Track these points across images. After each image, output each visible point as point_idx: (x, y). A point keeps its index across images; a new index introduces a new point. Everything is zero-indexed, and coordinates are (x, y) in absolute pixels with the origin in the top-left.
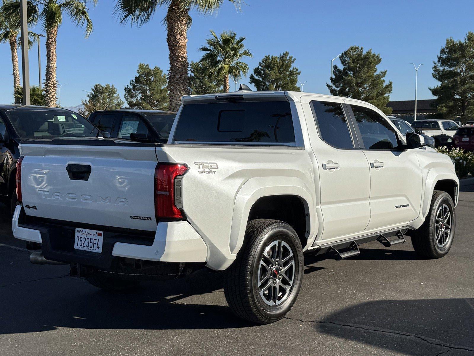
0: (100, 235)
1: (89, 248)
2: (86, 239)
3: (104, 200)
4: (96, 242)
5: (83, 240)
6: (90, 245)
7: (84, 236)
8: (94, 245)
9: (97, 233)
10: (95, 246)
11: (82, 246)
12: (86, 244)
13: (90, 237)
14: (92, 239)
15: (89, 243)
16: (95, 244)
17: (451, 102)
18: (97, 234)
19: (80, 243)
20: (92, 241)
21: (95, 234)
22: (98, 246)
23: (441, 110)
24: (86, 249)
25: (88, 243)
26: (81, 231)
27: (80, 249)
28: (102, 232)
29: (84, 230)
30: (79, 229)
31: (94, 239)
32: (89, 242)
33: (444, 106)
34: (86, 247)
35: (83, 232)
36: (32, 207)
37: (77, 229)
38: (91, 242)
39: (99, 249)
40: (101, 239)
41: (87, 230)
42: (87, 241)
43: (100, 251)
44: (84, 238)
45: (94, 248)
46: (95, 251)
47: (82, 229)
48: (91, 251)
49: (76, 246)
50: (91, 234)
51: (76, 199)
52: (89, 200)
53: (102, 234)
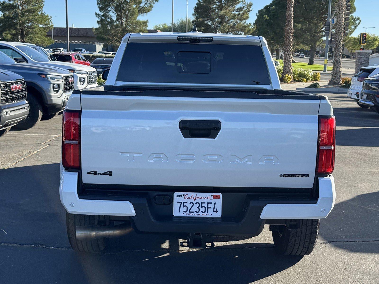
0: (217, 197)
1: (200, 213)
3: (241, 159)
4: (211, 206)
5: (189, 206)
6: (203, 209)
7: (189, 201)
9: (212, 196)
10: (211, 211)
11: (188, 212)
12: (195, 209)
13: (200, 201)
15: (200, 207)
16: (210, 208)
17: (14, 30)
19: (183, 209)
20: (206, 205)
21: (209, 197)
22: (215, 210)
23: (6, 36)
24: (195, 215)
25: (198, 208)
26: (184, 195)
27: (185, 215)
28: (220, 194)
29: (190, 194)
30: (181, 194)
31: (208, 203)
33: (9, 34)
34: (195, 213)
35: (188, 197)
36: (104, 174)
37: (176, 194)
38: (202, 207)
39: (217, 213)
40: (219, 201)
41: (195, 194)
42: (196, 205)
43: (219, 214)
44: (190, 203)
45: (208, 212)
46: (210, 216)
47: (185, 193)
48: (205, 216)
49: (176, 213)
50: (202, 198)
51: (194, 160)
52: (216, 160)
53: (219, 196)
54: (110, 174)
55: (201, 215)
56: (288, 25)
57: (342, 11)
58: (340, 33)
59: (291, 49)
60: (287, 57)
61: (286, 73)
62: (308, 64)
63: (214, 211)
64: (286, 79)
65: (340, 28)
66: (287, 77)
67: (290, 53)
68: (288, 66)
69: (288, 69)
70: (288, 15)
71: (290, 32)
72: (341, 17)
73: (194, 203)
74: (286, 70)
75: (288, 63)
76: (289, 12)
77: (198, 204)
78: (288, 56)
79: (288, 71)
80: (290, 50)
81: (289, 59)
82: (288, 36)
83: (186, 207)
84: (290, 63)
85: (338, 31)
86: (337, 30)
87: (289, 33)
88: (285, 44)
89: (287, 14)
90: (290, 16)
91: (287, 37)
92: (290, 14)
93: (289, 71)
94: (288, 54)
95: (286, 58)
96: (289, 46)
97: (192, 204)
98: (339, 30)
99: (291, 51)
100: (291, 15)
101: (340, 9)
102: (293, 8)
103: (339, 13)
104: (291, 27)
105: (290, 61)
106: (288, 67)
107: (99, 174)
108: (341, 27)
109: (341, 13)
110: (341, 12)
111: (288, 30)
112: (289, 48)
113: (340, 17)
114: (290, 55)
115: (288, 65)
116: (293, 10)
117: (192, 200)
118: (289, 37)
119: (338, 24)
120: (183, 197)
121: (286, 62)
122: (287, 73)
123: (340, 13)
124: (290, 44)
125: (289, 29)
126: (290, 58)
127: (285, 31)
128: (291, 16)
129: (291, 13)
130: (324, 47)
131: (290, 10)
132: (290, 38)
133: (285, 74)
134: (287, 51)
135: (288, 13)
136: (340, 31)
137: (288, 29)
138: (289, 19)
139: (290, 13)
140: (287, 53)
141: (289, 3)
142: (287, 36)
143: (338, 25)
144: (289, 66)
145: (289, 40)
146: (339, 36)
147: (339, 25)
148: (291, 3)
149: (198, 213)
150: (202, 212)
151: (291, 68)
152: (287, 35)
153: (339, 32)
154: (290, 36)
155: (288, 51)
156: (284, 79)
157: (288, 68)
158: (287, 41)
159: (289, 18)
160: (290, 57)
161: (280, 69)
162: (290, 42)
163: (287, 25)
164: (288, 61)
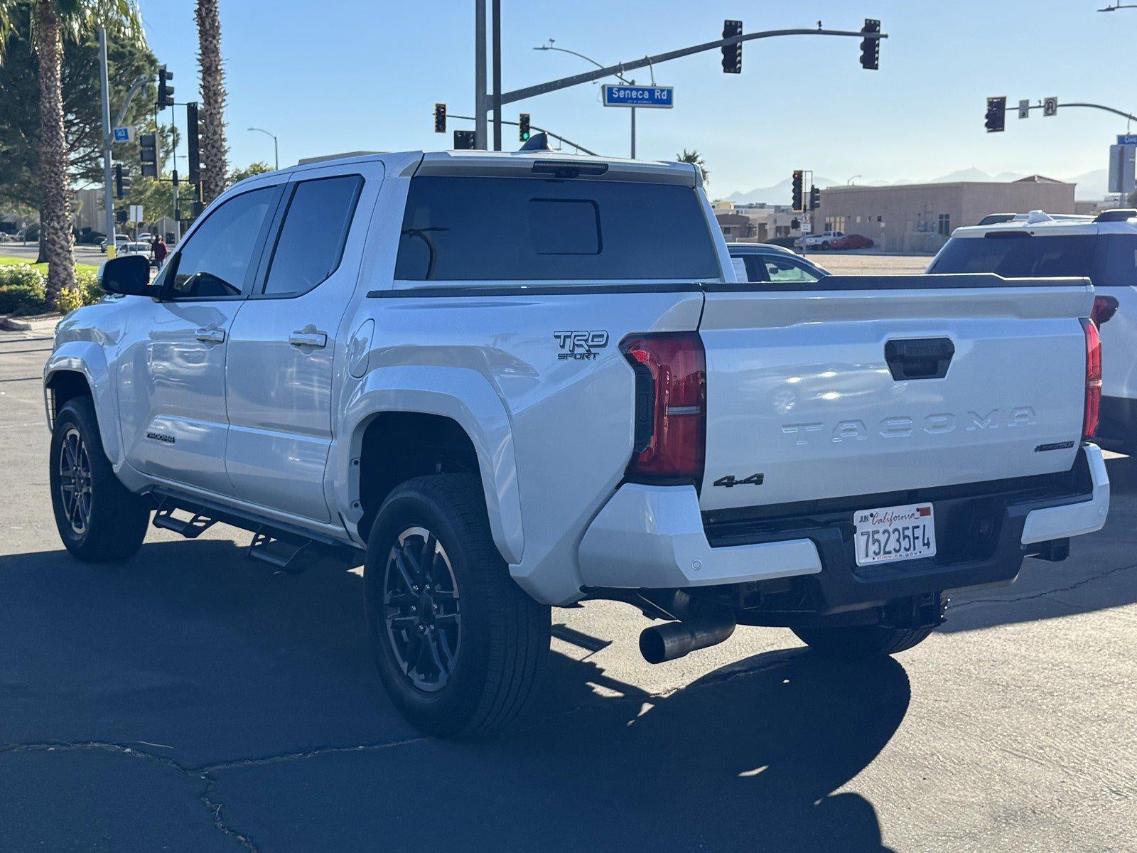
0: (924, 512)
1: (902, 551)
2: (891, 533)
3: (983, 420)
4: (918, 532)
5: (882, 538)
6: (905, 543)
7: (881, 528)
8: (916, 541)
9: (918, 510)
10: (919, 543)
11: (882, 554)
12: (892, 545)
13: (899, 525)
14: (908, 528)
15: (901, 540)
16: (918, 538)
18: (919, 513)
19: (873, 548)
20: (907, 533)
21: (913, 514)
22: (926, 542)
24: (893, 558)
25: (898, 540)
26: (871, 515)
27: (877, 561)
28: (929, 505)
29: (880, 512)
30: (867, 512)
31: (914, 528)
32: (899, 538)
34: (894, 553)
35: (879, 518)
36: (748, 481)
37: (858, 515)
38: (905, 537)
39: (928, 548)
40: (929, 521)
41: (889, 510)
42: (894, 536)
43: (932, 551)
44: (884, 533)
45: (914, 549)
46: (918, 556)
47: (874, 511)
48: (910, 557)
49: (861, 560)
50: (902, 517)
51: (910, 429)
52: (945, 426)
53: (929, 508)
54: (758, 480)
55: (903, 556)
56: (52, 140)
57: (216, 106)
58: (218, 169)
59: (67, 214)
60: (59, 238)
61: (60, 284)
62: (37, 262)
63: (924, 545)
64: (63, 301)
65: (216, 155)
66: (67, 298)
67: (66, 226)
68: (64, 263)
69: (66, 273)
70: (49, 112)
71: (61, 163)
72: (215, 123)
73: (891, 530)
74: (58, 275)
75: (62, 255)
76: (50, 103)
77: (896, 533)
78: (60, 233)
79: (66, 279)
80: (64, 215)
81: (64, 243)
82: (56, 174)
83: (877, 544)
84: (68, 255)
85: (212, 163)
86: (210, 158)
87: (58, 164)
88: (45, 197)
89: (45, 107)
90: (54, 114)
91: (51, 177)
92: (55, 107)
93: (68, 278)
94: (62, 228)
95: (56, 239)
96: (62, 205)
97: (886, 534)
98: (215, 159)
99: (67, 217)
100: (57, 111)
101: (212, 101)
102: (59, 92)
103: (209, 113)
104: (60, 148)
105: (70, 249)
106: (64, 265)
107: (737, 483)
108: (219, 151)
109: (213, 111)
110: (215, 109)
111: (52, 155)
112: (61, 210)
113: (212, 124)
114: (67, 232)
115: (63, 259)
116: (60, 97)
117: (886, 526)
118: (59, 178)
119: (209, 144)
120: (871, 519)
121: (55, 250)
122: (64, 284)
123: (211, 114)
124: (64, 198)
125: (57, 153)
126: (67, 239)
127: (43, 158)
128: (58, 114)
129: (56, 105)
130: (78, 208)
131: (52, 96)
132: (62, 181)
133: (57, 287)
134: (55, 218)
135: (48, 105)
136: (217, 164)
137: (52, 152)
138: (54, 123)
139: (53, 104)
140: (58, 223)
141: (46, 74)
142: (53, 175)
143: (209, 147)
144: (67, 263)
145: (58, 184)
146: (217, 178)
147: (213, 147)
148: (53, 75)
149: (898, 554)
150: (905, 548)
151: (73, 271)
152: (53, 171)
153: (216, 167)
154: (62, 172)
155: (58, 217)
156: (58, 303)
157: (65, 269)
158: (52, 188)
159: (51, 120)
160: (66, 235)
161: (27, 272)
162: (63, 190)
163: (48, 140)
164: (62, 248)
